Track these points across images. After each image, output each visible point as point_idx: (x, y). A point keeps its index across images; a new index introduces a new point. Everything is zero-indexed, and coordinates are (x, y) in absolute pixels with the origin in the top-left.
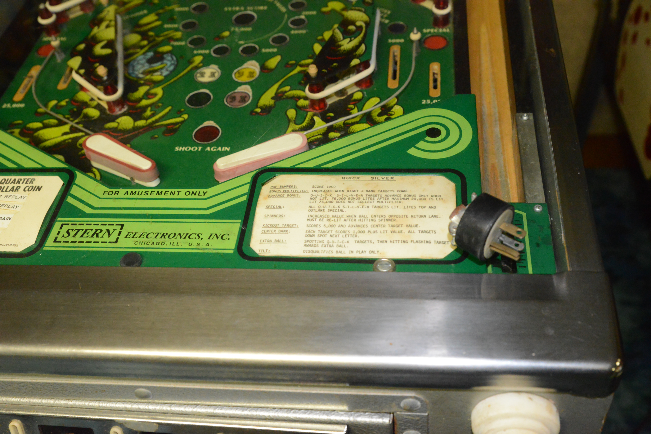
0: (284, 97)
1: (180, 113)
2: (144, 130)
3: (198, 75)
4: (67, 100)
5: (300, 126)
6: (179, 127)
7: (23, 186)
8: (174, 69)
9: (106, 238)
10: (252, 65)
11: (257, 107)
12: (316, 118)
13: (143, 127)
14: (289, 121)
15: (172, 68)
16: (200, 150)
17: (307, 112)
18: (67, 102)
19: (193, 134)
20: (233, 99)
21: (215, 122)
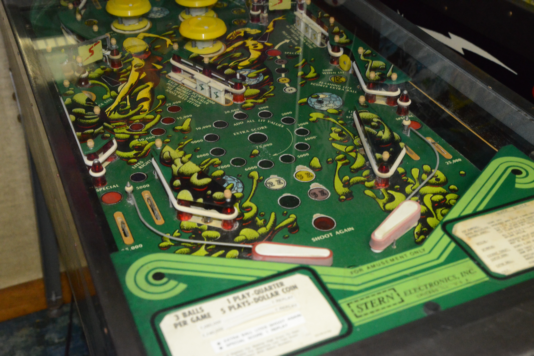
0: (351, 184)
1: (286, 216)
2: (272, 234)
3: (268, 185)
4: (177, 231)
5: (385, 199)
6: (297, 224)
7: (279, 290)
8: (243, 185)
9: (392, 302)
10: (302, 169)
11: (340, 196)
12: (389, 191)
13: (268, 233)
14: (374, 199)
15: (240, 185)
16: (332, 235)
17: (379, 189)
18: (178, 232)
19: (314, 226)
20: (315, 195)
21: (321, 213)
